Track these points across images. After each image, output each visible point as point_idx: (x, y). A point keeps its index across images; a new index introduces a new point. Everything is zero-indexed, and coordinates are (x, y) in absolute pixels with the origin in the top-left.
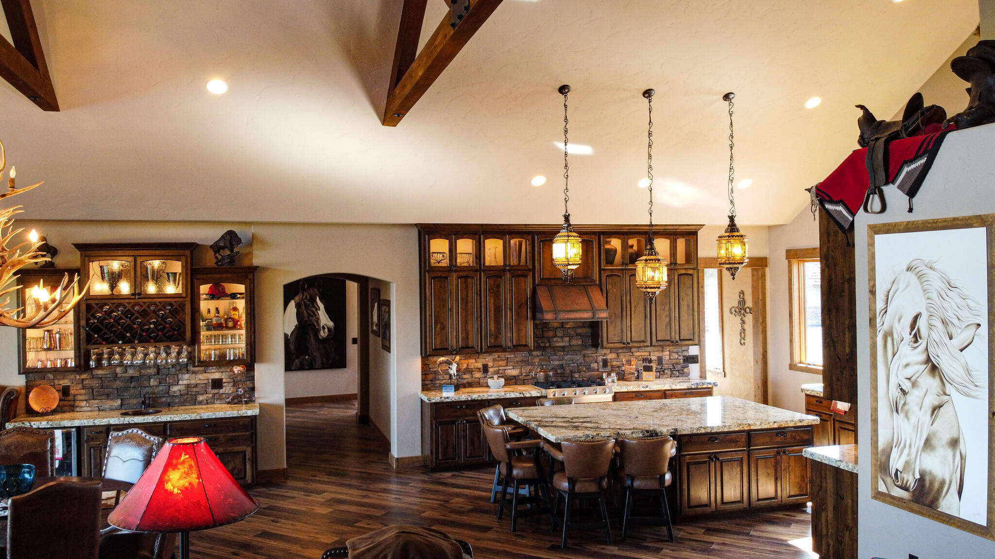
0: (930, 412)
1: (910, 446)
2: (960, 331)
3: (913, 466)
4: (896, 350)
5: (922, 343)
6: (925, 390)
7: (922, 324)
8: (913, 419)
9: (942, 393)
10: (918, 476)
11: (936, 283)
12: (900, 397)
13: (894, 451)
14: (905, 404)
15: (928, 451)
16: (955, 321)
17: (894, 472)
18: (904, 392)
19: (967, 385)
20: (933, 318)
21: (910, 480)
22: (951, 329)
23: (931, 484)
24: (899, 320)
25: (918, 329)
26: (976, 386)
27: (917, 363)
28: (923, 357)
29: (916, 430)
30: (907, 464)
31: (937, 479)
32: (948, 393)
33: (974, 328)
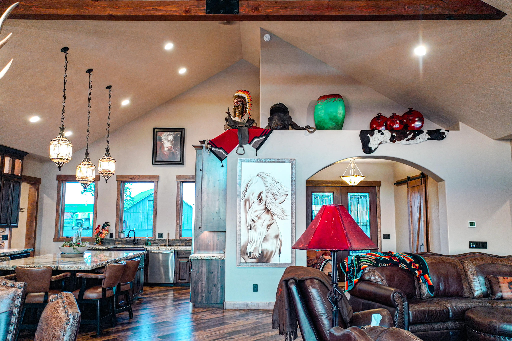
0: (266, 227)
1: (257, 241)
2: (280, 197)
3: (258, 249)
4: (251, 206)
5: (263, 203)
6: (264, 220)
7: (263, 196)
8: (258, 231)
9: (272, 219)
10: (260, 252)
11: (270, 181)
12: (252, 224)
13: (249, 245)
14: (254, 226)
15: (266, 241)
16: (278, 194)
17: (249, 253)
18: (254, 221)
19: (283, 215)
20: (268, 193)
21: (257, 254)
22: (276, 197)
23: (267, 253)
24: (253, 195)
25: (262, 197)
26: (286, 215)
27: (261, 210)
28: (264, 207)
29: (260, 234)
30: (255, 249)
31: (270, 251)
32: (274, 219)
33: (286, 196)
